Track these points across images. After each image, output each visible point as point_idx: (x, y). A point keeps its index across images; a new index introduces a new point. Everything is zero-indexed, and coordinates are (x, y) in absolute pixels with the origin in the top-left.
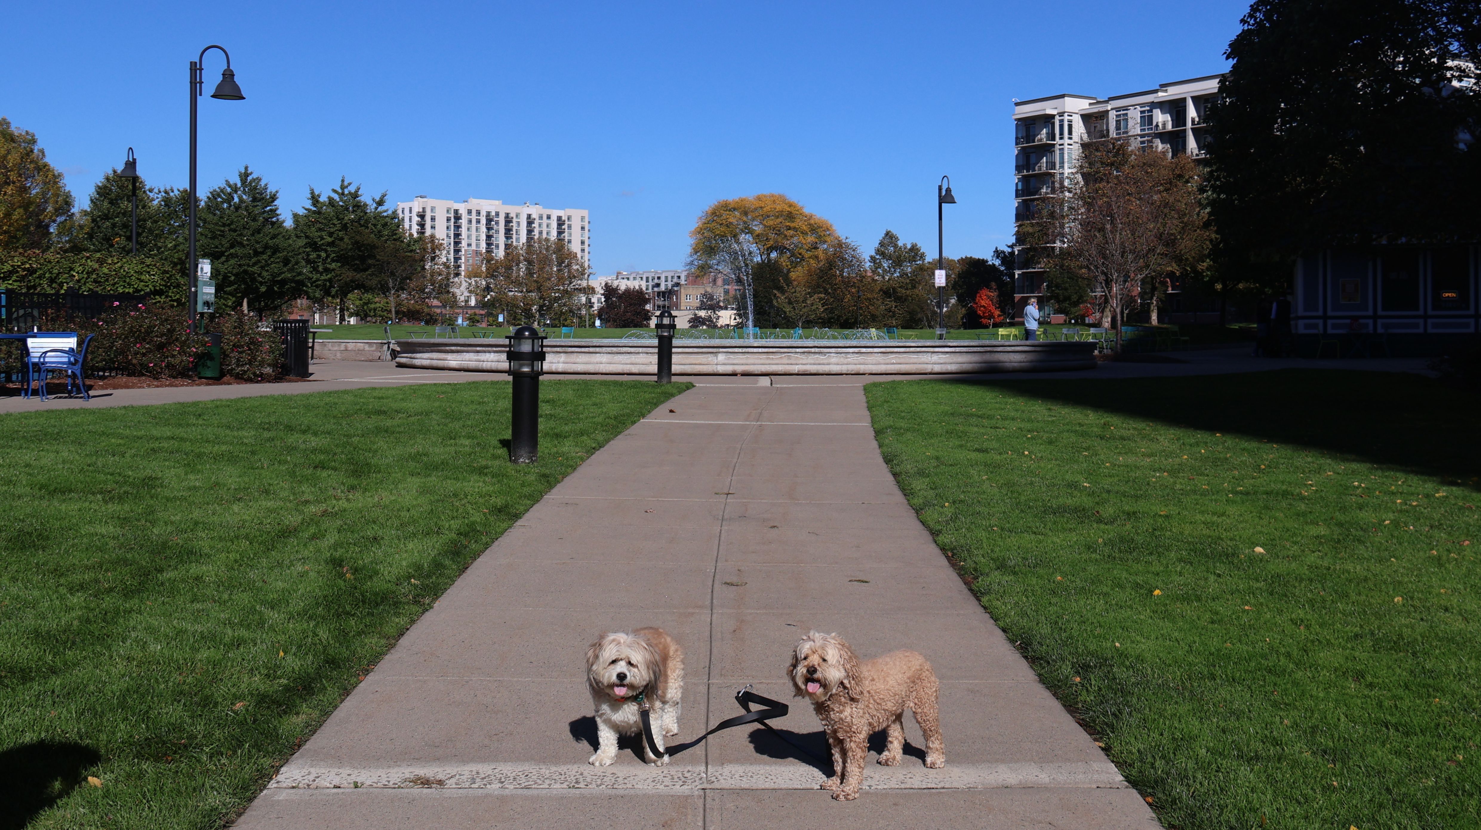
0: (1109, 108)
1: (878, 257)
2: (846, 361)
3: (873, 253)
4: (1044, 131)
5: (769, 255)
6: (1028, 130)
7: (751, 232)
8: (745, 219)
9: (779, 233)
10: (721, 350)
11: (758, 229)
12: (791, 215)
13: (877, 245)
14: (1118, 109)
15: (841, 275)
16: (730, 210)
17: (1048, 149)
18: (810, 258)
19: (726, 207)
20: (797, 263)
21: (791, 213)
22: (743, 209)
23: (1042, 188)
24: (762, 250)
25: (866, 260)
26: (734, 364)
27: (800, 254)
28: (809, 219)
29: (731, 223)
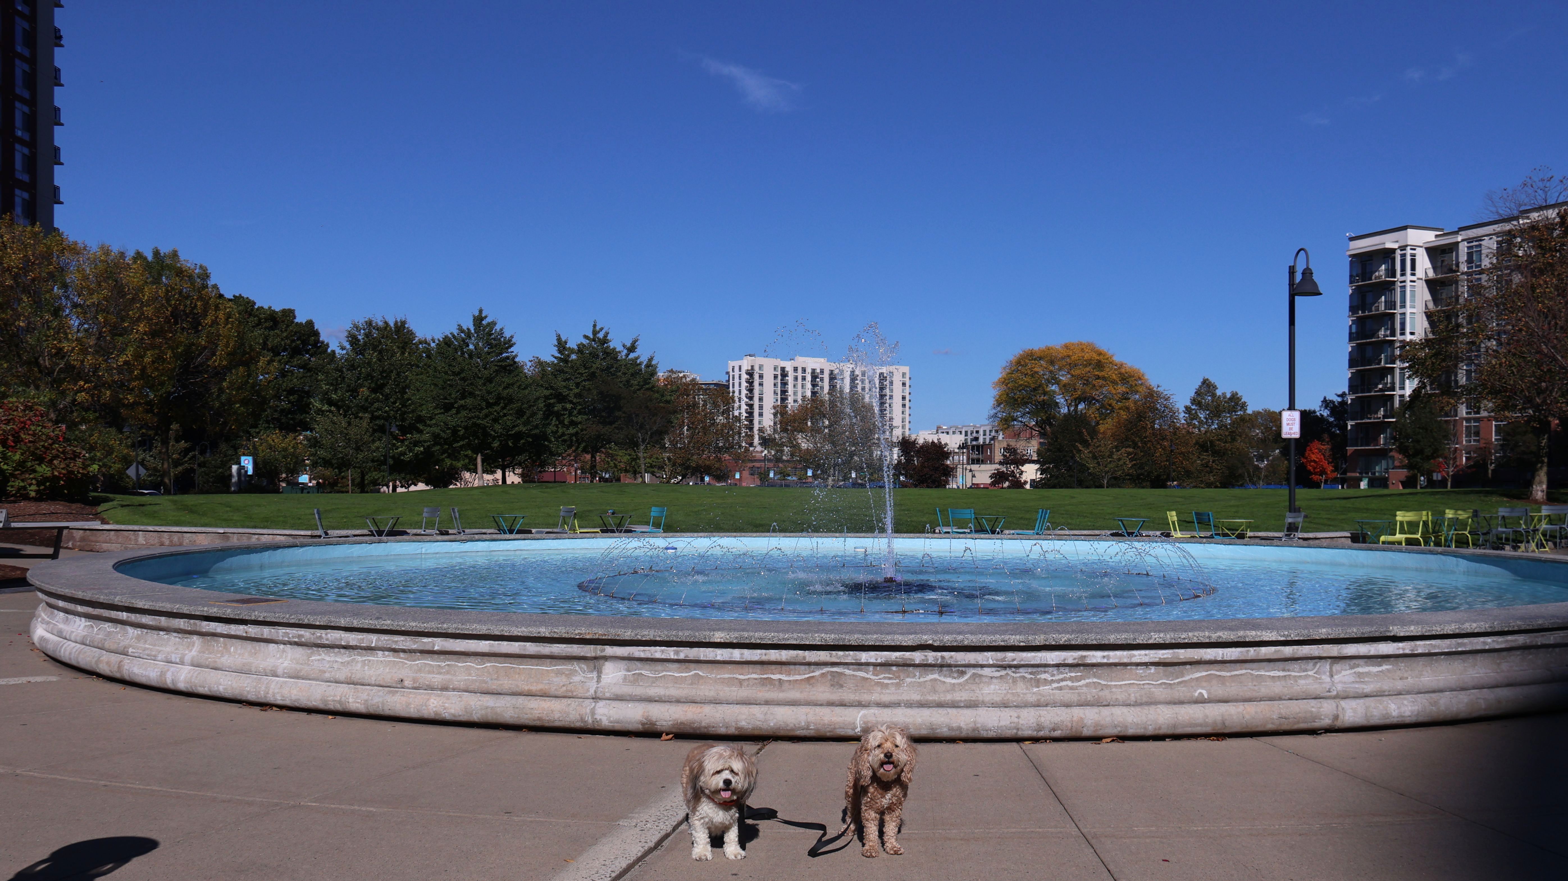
0: (1459, 239)
1: (1193, 407)
2: (1032, 694)
3: (1188, 404)
4: (1383, 267)
5: (1076, 406)
6: (1364, 267)
7: (1058, 382)
8: (1051, 368)
9: (1087, 383)
10: (610, 650)
11: (1064, 378)
12: (1100, 363)
13: (1192, 394)
14: (1469, 240)
15: (1153, 428)
16: (1035, 360)
17: (1387, 287)
18: (1119, 409)
19: (1031, 356)
20: (1107, 415)
21: (1100, 361)
22: (1048, 357)
23: (1380, 329)
24: (1069, 402)
25: (1181, 411)
26: (650, 700)
27: (1110, 405)
28: (1119, 368)
29: (1037, 372)
